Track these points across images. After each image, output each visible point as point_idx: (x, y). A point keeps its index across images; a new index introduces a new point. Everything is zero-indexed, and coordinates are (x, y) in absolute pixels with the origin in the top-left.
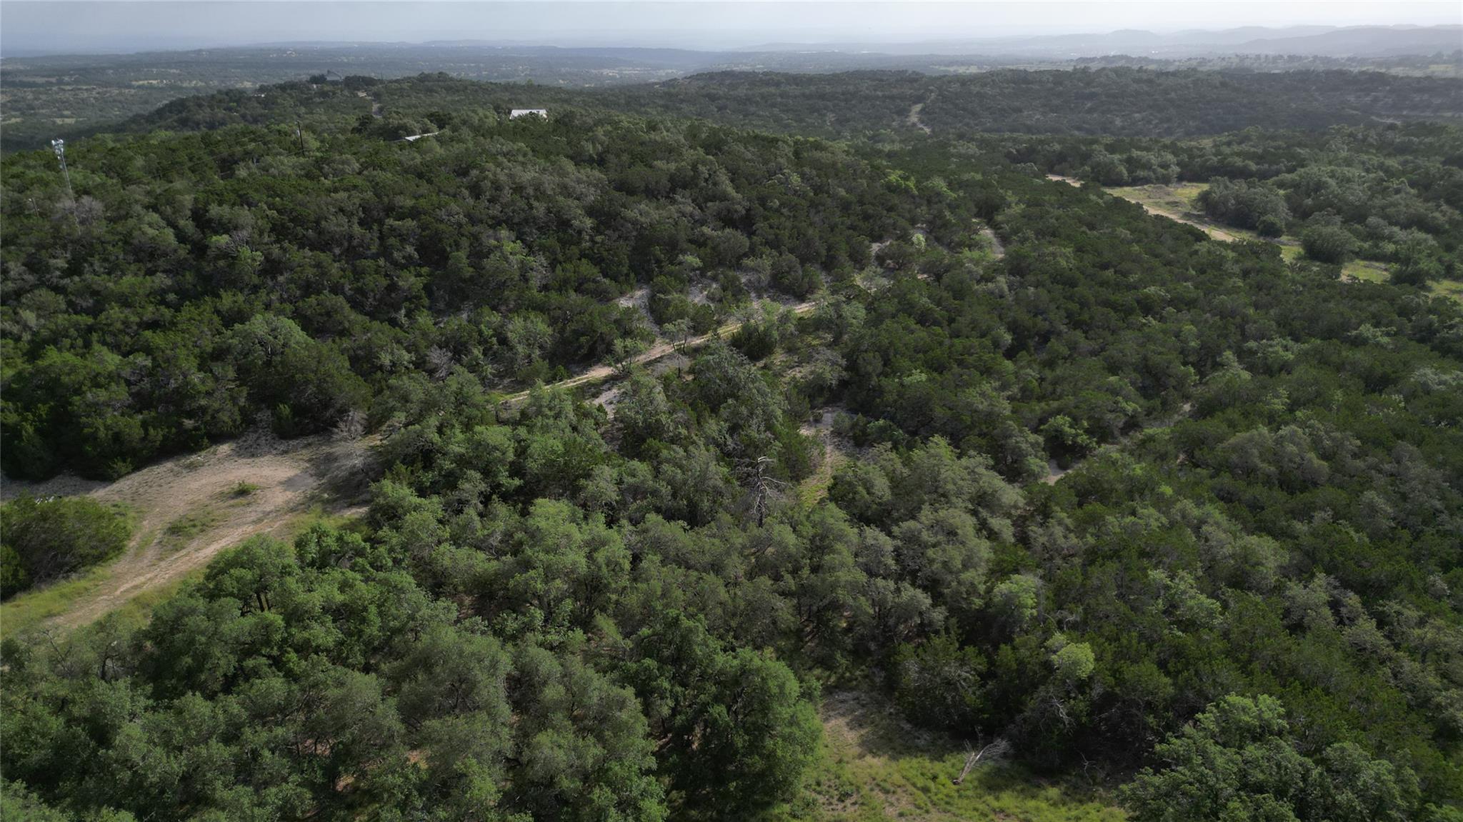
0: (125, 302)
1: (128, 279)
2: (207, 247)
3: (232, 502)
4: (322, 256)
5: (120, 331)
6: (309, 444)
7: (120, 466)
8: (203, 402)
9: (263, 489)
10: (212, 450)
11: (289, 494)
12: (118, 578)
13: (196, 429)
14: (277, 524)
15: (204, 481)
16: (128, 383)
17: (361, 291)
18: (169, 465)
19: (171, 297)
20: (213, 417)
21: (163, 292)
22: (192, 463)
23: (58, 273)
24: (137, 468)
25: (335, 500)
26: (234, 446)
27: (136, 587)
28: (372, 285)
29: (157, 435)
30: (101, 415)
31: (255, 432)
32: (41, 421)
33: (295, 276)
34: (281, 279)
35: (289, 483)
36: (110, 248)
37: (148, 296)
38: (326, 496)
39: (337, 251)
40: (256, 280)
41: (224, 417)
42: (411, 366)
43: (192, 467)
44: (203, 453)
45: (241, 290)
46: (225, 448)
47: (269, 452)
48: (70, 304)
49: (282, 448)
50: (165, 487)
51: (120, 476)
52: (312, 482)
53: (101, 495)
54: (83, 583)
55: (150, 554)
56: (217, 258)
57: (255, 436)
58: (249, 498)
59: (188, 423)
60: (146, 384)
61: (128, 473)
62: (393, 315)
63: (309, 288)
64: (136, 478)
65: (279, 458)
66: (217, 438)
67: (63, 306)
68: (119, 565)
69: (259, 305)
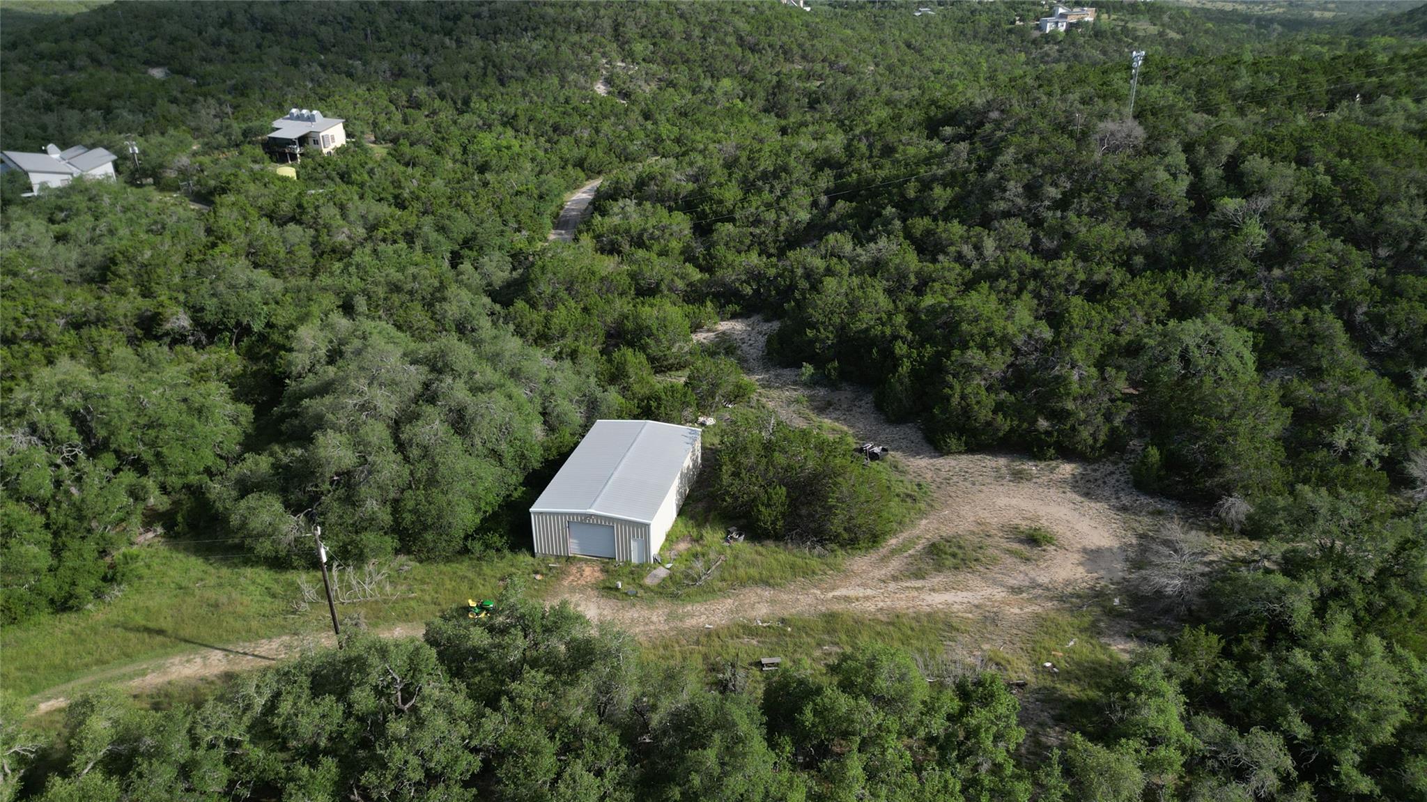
0: (1084, 254)
1: (1106, 228)
2: (1213, 209)
3: (1016, 546)
4: (1354, 254)
5: (1060, 286)
6: (1160, 513)
7: (953, 442)
8: (1070, 406)
9: (1062, 547)
10: (1054, 463)
11: (1080, 572)
12: (847, 575)
13: (1048, 433)
14: (1029, 609)
15: (1014, 502)
16: (1017, 351)
17: (1380, 323)
18: (1002, 461)
19: (1139, 260)
20: (1073, 428)
21: (1131, 251)
22: (1020, 472)
23: (1047, 203)
24: (971, 450)
25: (1121, 615)
26: (1080, 470)
27: (847, 599)
28: (1401, 316)
29: (1004, 424)
30: (967, 379)
31: (1115, 463)
32: (921, 363)
33: (1297, 275)
34: (1277, 272)
35: (1093, 556)
36: (1111, 187)
37: (1113, 252)
38: (1117, 601)
39: (1383, 252)
40: (1245, 265)
41: (1085, 433)
42: (1376, 462)
43: (1018, 476)
44: (1042, 465)
45: (1218, 274)
46: (1067, 469)
47: (1108, 500)
48: (1035, 241)
49: (1126, 500)
50: (978, 487)
51: (949, 453)
52: (1119, 569)
53: (923, 465)
54: (815, 563)
55: (895, 564)
56: (1217, 225)
57: (1112, 468)
58: (1036, 551)
59: (1043, 424)
60: (1032, 360)
61: (960, 453)
62: (1411, 370)
63: (1309, 296)
64: (965, 461)
65: (1112, 514)
66: (1067, 454)
67: (1027, 241)
68: (860, 562)
69: (1225, 301)
